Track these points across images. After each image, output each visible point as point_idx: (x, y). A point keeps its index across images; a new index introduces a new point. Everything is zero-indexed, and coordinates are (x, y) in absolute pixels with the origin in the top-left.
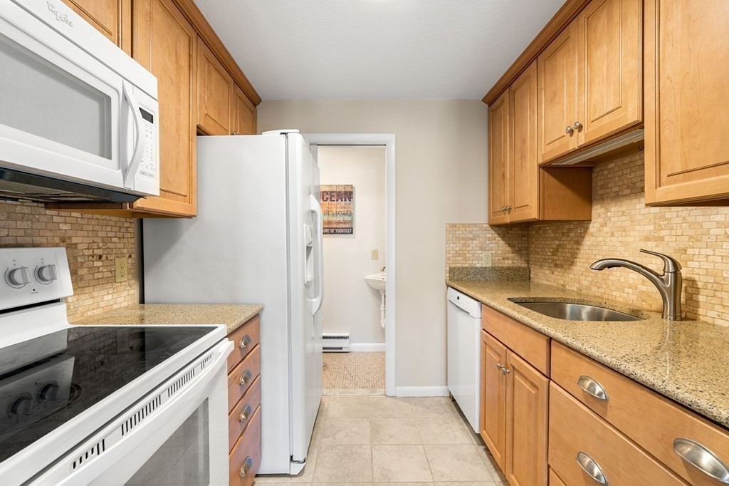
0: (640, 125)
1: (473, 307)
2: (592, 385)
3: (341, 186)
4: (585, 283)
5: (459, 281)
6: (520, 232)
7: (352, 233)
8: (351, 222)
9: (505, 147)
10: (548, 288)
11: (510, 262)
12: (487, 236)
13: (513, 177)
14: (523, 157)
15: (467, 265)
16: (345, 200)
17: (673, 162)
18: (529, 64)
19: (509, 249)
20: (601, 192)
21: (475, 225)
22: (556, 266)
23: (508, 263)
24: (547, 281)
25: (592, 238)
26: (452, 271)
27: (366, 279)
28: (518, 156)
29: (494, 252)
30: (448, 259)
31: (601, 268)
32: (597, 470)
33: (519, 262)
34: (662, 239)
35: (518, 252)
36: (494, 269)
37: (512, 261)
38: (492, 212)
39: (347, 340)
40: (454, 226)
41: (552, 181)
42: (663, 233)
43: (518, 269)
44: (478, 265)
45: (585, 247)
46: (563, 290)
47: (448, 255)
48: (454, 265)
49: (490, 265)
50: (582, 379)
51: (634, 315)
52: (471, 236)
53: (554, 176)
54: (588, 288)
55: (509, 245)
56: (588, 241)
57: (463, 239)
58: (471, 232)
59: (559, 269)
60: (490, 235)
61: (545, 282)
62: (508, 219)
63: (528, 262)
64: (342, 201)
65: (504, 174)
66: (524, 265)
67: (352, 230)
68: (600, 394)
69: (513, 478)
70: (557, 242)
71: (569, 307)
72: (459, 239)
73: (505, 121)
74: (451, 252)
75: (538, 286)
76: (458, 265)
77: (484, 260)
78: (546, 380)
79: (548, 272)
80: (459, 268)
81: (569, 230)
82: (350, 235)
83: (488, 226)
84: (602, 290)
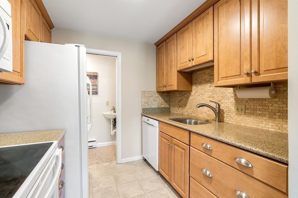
0: (213, 61)
1: (156, 123)
2: (206, 145)
3: (92, 73)
4: (190, 112)
5: (147, 113)
6: (167, 95)
7: (97, 94)
8: (97, 89)
9: (164, 63)
10: (177, 114)
11: (164, 105)
12: (156, 96)
13: (167, 75)
14: (171, 67)
15: (149, 107)
16: (94, 79)
17: (223, 74)
18: (173, 34)
19: (163, 101)
20: (195, 81)
21: (152, 91)
22: (180, 106)
23: (163, 106)
24: (177, 112)
25: (192, 97)
26: (143, 109)
27: (104, 114)
28: (169, 67)
29: (158, 102)
30: (142, 105)
31: (199, 107)
32: (208, 173)
33: (167, 106)
34: (214, 97)
35: (166, 102)
36: (158, 108)
37: (165, 105)
38: (158, 87)
39: (95, 142)
40: (144, 92)
41: (181, 77)
42: (214, 95)
43: (166, 108)
44: (153, 107)
45: (190, 100)
46: (183, 115)
47: (142, 103)
48: (144, 107)
49: (157, 107)
50: (202, 144)
51: (207, 122)
52: (150, 96)
53: (182, 75)
54: (191, 114)
55: (163, 99)
56: (191, 98)
57: (148, 97)
58: (150, 94)
59: (181, 108)
60: (157, 96)
61: (176, 112)
62: (165, 90)
63: (169, 105)
64: (92, 79)
65: (163, 73)
66: (168, 107)
67: (97, 93)
68: (210, 148)
69: (174, 184)
70: (180, 98)
71: (188, 121)
72: (146, 97)
73: (164, 53)
74: (143, 102)
75: (174, 114)
76: (146, 107)
77: (155, 105)
78: (189, 146)
79: (177, 109)
80: (146, 108)
81: (185, 94)
82: (96, 95)
83: (156, 92)
84: (196, 114)
